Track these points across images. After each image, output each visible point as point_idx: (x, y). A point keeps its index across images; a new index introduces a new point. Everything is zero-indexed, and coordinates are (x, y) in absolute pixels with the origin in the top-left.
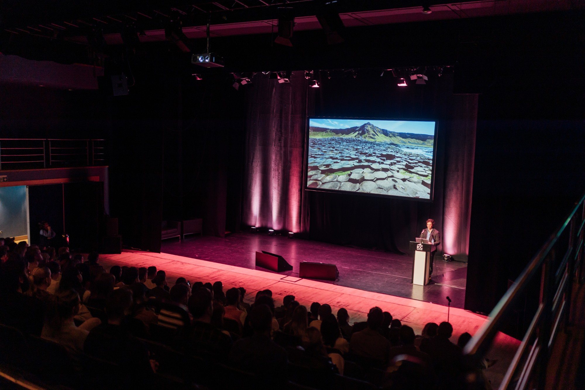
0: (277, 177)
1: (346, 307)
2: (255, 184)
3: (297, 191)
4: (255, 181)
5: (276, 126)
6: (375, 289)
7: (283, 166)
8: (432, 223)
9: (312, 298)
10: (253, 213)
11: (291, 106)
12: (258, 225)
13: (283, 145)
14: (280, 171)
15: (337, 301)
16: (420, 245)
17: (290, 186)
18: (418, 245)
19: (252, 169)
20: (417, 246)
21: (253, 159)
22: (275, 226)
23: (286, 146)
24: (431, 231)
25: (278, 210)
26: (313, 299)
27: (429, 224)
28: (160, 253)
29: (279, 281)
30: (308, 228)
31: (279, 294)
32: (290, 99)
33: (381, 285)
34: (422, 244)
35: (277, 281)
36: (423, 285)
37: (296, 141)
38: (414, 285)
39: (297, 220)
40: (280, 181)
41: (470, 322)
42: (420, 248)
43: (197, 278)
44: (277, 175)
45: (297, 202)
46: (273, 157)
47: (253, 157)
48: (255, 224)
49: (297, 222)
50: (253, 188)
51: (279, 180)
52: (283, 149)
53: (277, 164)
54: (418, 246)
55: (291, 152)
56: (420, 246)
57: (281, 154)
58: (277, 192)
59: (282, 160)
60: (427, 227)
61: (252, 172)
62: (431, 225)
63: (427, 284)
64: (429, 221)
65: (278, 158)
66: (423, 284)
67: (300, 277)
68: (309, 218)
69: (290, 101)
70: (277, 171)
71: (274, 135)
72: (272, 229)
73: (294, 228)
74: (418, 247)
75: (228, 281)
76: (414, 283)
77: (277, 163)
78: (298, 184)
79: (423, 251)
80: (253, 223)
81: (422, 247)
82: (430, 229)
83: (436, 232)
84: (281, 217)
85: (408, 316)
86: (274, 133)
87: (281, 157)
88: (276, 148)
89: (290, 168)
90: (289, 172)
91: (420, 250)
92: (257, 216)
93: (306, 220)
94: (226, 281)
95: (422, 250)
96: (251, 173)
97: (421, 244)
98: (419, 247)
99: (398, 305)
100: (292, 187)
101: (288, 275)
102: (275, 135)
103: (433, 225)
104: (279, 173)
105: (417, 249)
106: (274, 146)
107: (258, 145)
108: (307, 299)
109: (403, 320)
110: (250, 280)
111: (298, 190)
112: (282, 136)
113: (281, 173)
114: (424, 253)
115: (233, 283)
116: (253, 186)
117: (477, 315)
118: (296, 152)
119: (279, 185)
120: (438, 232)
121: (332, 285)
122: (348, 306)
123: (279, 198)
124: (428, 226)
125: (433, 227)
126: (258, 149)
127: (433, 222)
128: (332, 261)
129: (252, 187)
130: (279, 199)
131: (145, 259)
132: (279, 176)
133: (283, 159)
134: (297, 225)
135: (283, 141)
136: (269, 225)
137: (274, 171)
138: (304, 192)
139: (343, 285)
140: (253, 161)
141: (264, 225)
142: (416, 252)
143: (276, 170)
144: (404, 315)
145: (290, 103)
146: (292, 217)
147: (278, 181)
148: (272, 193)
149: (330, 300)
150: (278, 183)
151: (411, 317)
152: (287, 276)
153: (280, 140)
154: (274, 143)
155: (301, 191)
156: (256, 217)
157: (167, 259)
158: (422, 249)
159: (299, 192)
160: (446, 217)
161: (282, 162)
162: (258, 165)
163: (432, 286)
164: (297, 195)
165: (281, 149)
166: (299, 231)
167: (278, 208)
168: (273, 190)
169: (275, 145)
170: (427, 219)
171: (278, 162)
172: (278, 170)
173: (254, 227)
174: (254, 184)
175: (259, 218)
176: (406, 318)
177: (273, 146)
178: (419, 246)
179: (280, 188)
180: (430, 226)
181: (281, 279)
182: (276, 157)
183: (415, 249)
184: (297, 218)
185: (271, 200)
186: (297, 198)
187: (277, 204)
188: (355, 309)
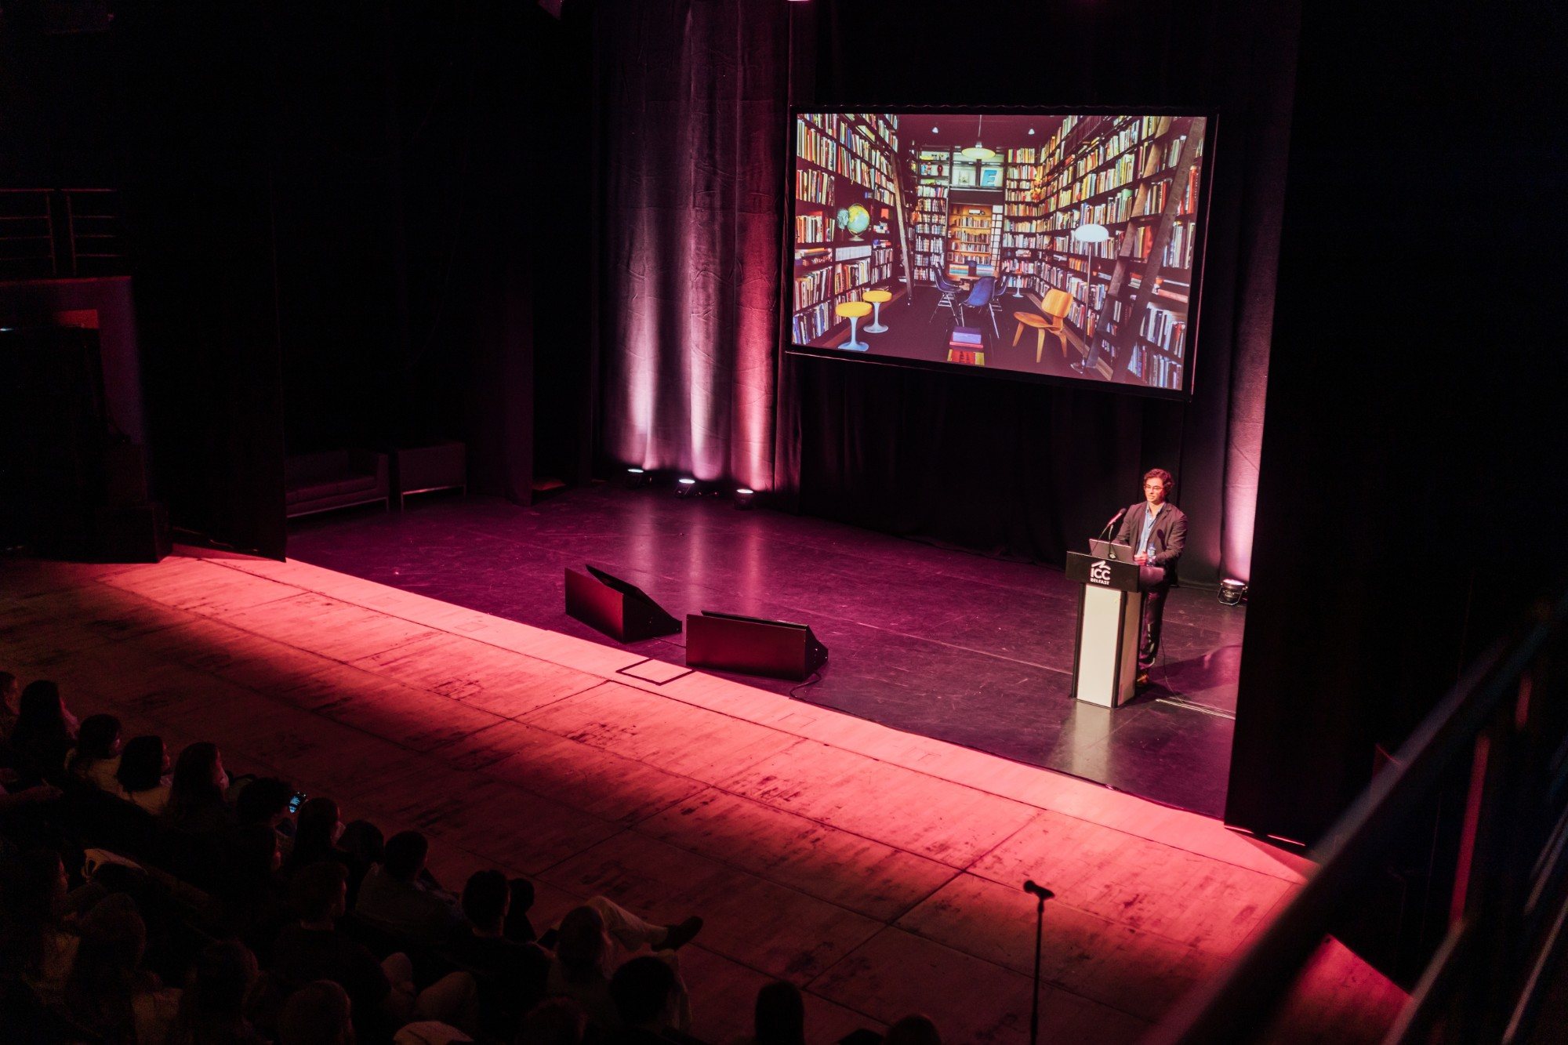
0: (701, 309)
1: (787, 800)
2: (639, 330)
3: (764, 356)
4: (639, 320)
5: (696, 140)
6: (928, 721)
7: (719, 274)
8: (1164, 483)
9: (685, 756)
10: (636, 424)
11: (740, 68)
12: (650, 463)
13: (718, 204)
14: (711, 290)
15: (766, 771)
16: (1102, 564)
17: (743, 340)
18: (1093, 565)
19: (629, 281)
20: (1093, 569)
21: (630, 252)
22: (702, 467)
23: (727, 207)
24: (1156, 509)
25: (706, 416)
26: (684, 761)
27: (1154, 485)
28: (284, 561)
29: (608, 681)
30: (797, 478)
31: (573, 738)
32: (739, 46)
33: (958, 703)
34: (1108, 563)
35: (603, 680)
36: (1109, 704)
37: (758, 191)
38: (1078, 704)
39: (764, 449)
40: (711, 324)
41: (1228, 887)
42: (1100, 577)
43: (335, 664)
44: (701, 302)
45: (763, 392)
46: (692, 243)
47: (631, 245)
48: (643, 460)
49: (763, 458)
50: (632, 343)
51: (707, 319)
52: (719, 218)
53: (700, 267)
54: (1095, 568)
55: (744, 228)
56: (1100, 570)
57: (712, 233)
58: (703, 358)
59: (718, 254)
60: (1144, 499)
61: (629, 292)
62: (1160, 491)
63: (1128, 703)
64: (1154, 476)
65: (703, 247)
66: (1107, 701)
67: (688, 665)
68: (799, 446)
69: (739, 55)
70: (701, 290)
71: (691, 170)
72: (691, 475)
73: (757, 477)
74: (1093, 573)
75: (432, 679)
76: (1079, 696)
77: (703, 264)
78: (765, 332)
79: (1111, 586)
80: (636, 457)
81: (1106, 575)
82: (1156, 503)
83: (1176, 515)
84: (717, 438)
85: (997, 852)
86: (693, 164)
87: (712, 244)
88: (699, 213)
89: (741, 279)
90: (739, 294)
91: (1102, 582)
92: (646, 435)
93: (791, 452)
94: (423, 679)
95: (1108, 583)
96: (625, 295)
97: (1104, 562)
98: (1099, 574)
99: (982, 795)
100: (747, 342)
101: (651, 655)
102: (696, 171)
103: (1165, 489)
104: (708, 297)
105: (1092, 580)
106: (694, 206)
107: (645, 205)
108: (661, 763)
109: (970, 870)
110: (510, 675)
111: (767, 354)
112: (715, 173)
113: (713, 297)
114: (1116, 595)
115: (443, 689)
116: (633, 338)
117: (1267, 852)
118: (760, 229)
119: (708, 337)
120: (1182, 514)
121: (784, 700)
122: (796, 795)
123: (708, 378)
124: (1148, 491)
125: (1165, 497)
126: (645, 219)
127: (1168, 480)
128: (836, 597)
129: (629, 340)
130: (709, 380)
131: (221, 582)
132: (709, 305)
133: (718, 248)
134: (762, 465)
135: (717, 191)
136: (683, 465)
137: (694, 289)
138: (783, 360)
139: (821, 702)
140: (630, 258)
141: (668, 462)
142: (1089, 588)
143: (700, 285)
144: (986, 843)
145: (740, 61)
146: (748, 441)
147: (706, 324)
148: (688, 362)
149: (740, 768)
150: (707, 329)
151: (1006, 858)
152: (645, 658)
153: (709, 187)
154: (692, 198)
155: (773, 354)
156: (643, 436)
157: (291, 585)
158: (1109, 579)
159: (767, 358)
160: (1234, 452)
161: (717, 261)
162: (647, 270)
163: (1139, 710)
164: (764, 369)
165: (712, 218)
166: (769, 486)
167: (708, 411)
168: (692, 352)
169: (694, 203)
170: (1148, 470)
171: (703, 261)
172: (705, 287)
173: (640, 467)
174: (635, 332)
175: (653, 439)
176: (989, 860)
177: (691, 206)
178: (1097, 570)
179: (711, 345)
180: (1157, 492)
181: (619, 671)
182: (698, 243)
183: (1086, 579)
184: (764, 443)
185: (688, 383)
186: (762, 380)
187: (704, 398)
188: (815, 812)
